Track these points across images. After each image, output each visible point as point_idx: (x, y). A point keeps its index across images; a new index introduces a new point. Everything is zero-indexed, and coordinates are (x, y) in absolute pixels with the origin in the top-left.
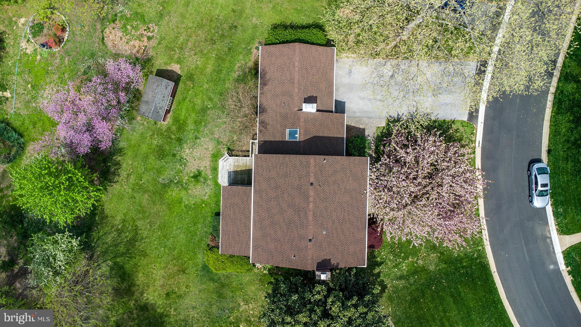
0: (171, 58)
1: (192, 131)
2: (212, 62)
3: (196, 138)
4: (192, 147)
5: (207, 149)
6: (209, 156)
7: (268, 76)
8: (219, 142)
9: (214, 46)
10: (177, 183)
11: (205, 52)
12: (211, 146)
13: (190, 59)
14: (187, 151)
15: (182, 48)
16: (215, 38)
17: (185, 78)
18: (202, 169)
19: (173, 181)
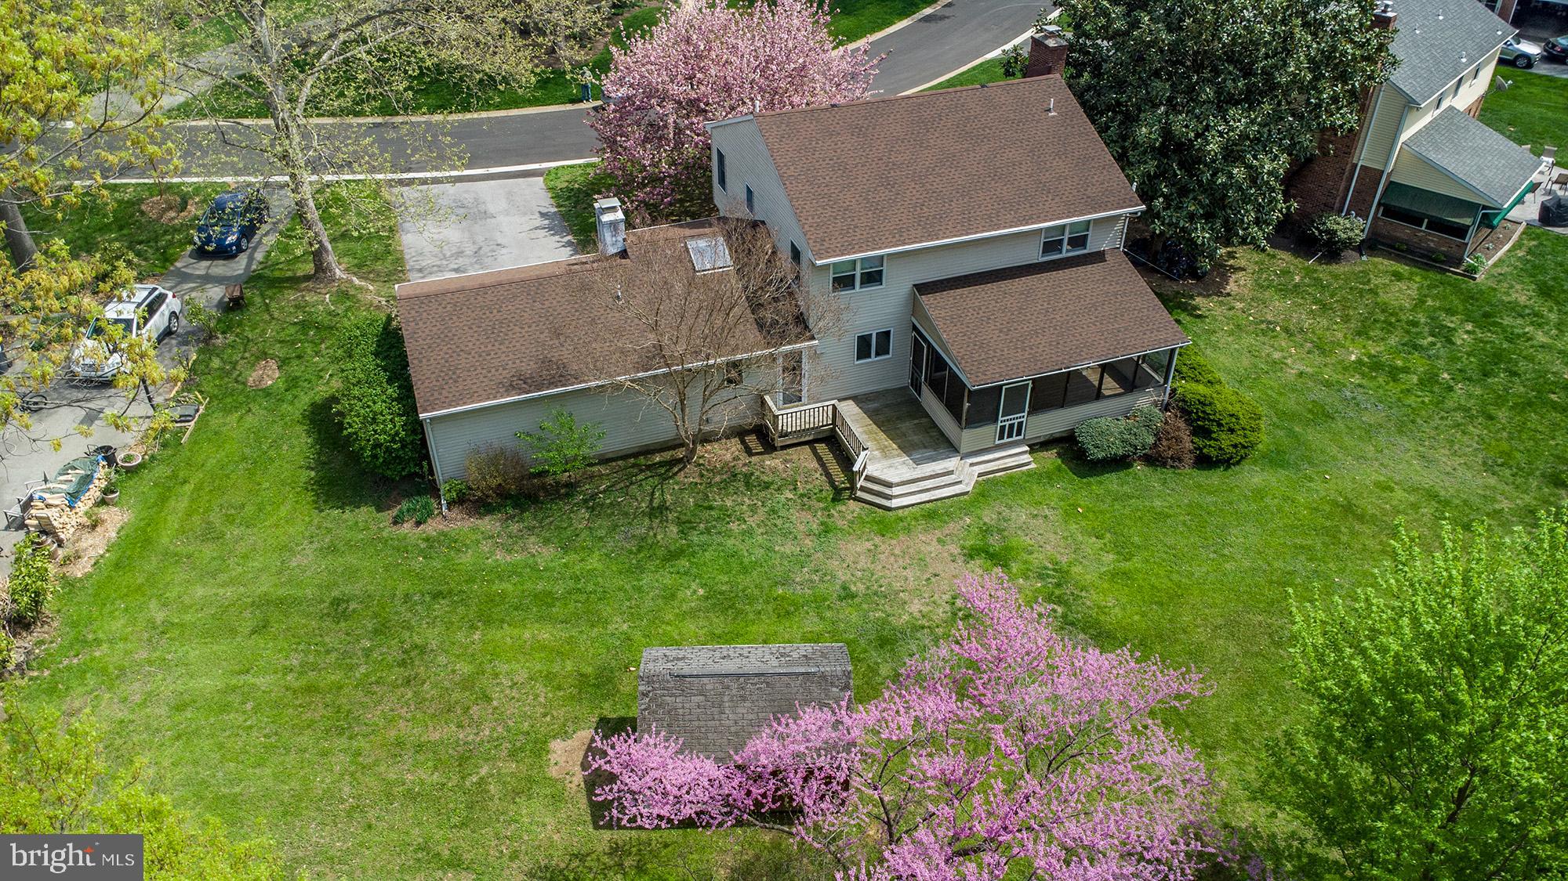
0: (523, 789)
1: (828, 614)
2: (505, 635)
3: (847, 595)
4: (891, 596)
5: (873, 553)
6: (894, 542)
7: (529, 367)
8: (826, 529)
9: (434, 644)
10: (1059, 601)
11: (464, 668)
12: (856, 549)
13: (511, 709)
14: (915, 607)
15: (463, 760)
16: (396, 654)
17: (606, 705)
18: (955, 550)
19: (1064, 616)
